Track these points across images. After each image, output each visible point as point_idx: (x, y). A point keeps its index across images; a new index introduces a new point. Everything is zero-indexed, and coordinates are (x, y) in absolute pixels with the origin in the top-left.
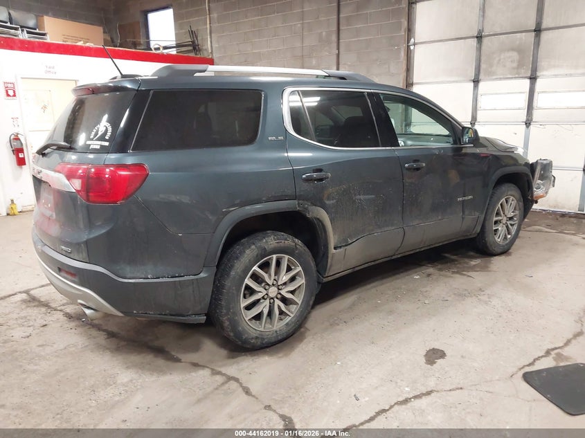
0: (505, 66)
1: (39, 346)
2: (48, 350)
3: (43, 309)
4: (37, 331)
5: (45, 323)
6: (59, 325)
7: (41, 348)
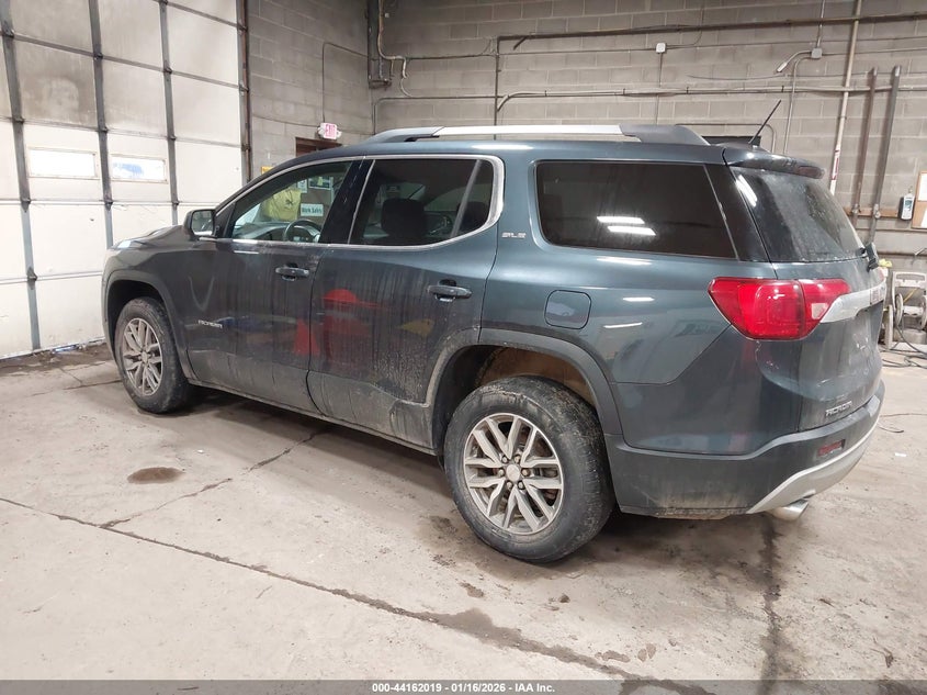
0: (60, 103)
1: (864, 580)
2: (858, 569)
3: (788, 633)
4: (844, 601)
5: (819, 606)
6: (804, 589)
7: (865, 576)
